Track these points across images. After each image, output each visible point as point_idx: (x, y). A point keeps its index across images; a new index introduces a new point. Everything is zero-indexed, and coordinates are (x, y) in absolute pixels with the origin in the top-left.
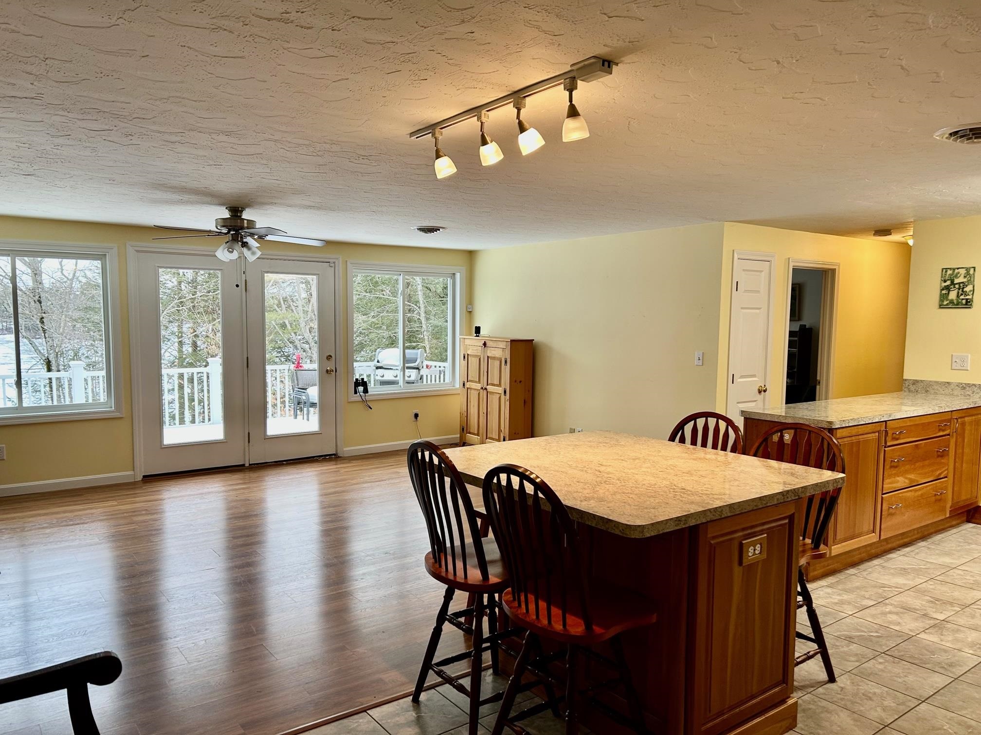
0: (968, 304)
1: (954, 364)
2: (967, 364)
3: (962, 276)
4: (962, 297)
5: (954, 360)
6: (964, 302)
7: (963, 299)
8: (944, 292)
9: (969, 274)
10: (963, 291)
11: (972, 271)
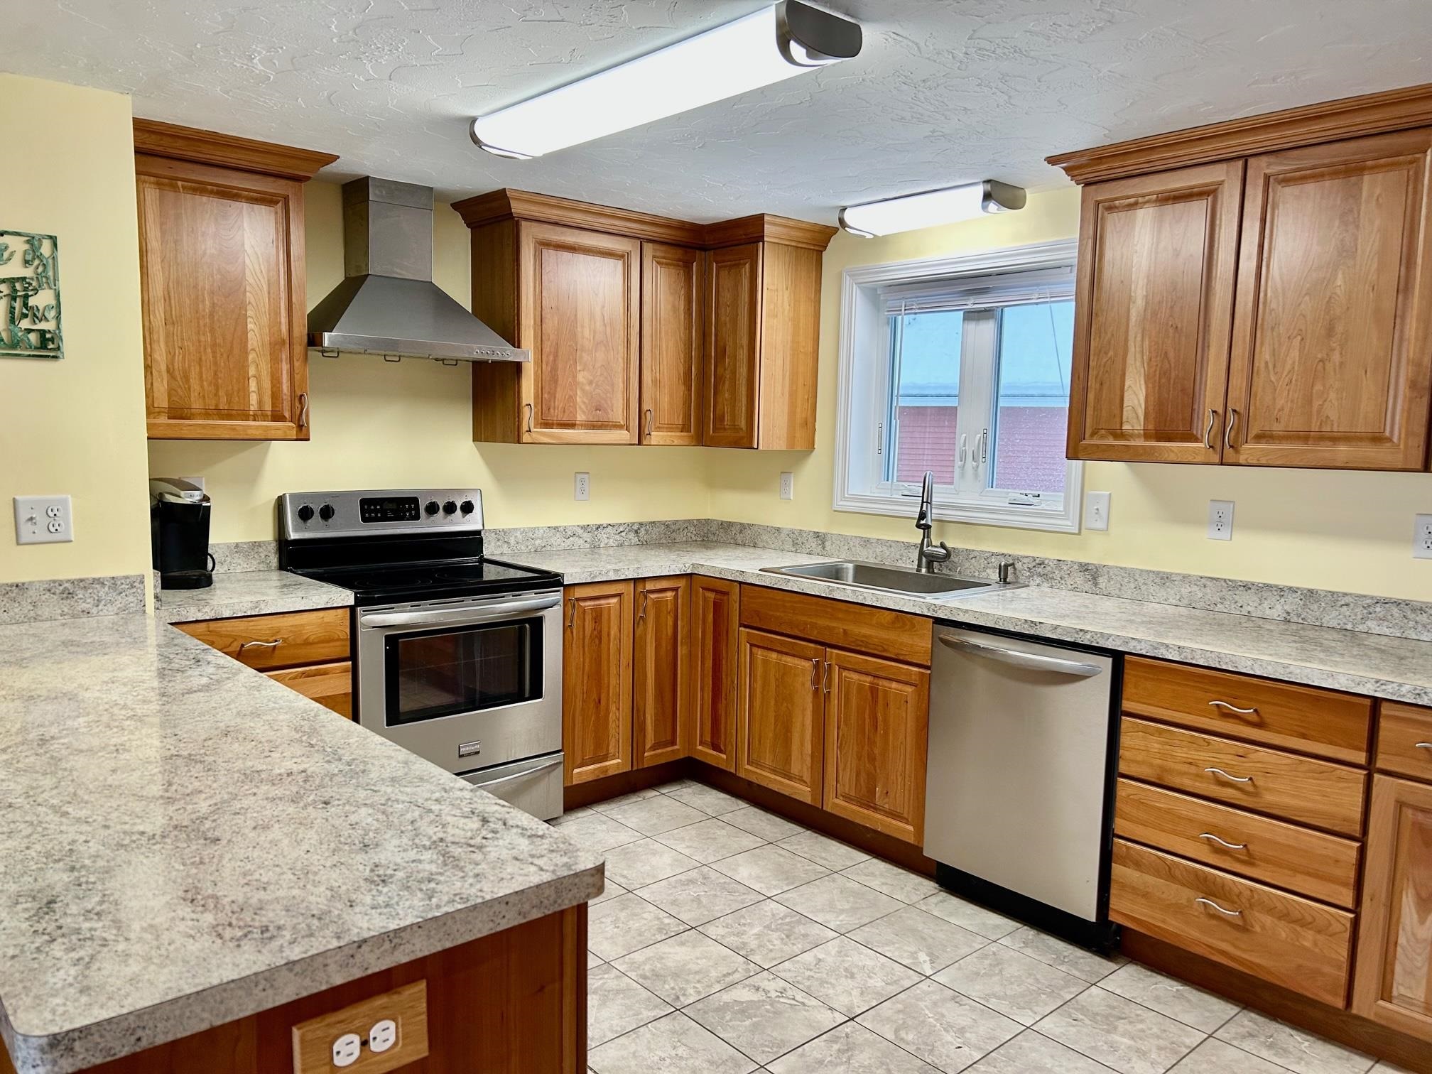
0: (47, 346)
1: (26, 529)
2: (67, 524)
3: (18, 258)
4: (25, 324)
5: (24, 516)
6: (33, 337)
7: (29, 331)
9: (40, 257)
10: (25, 305)
11: (46, 249)
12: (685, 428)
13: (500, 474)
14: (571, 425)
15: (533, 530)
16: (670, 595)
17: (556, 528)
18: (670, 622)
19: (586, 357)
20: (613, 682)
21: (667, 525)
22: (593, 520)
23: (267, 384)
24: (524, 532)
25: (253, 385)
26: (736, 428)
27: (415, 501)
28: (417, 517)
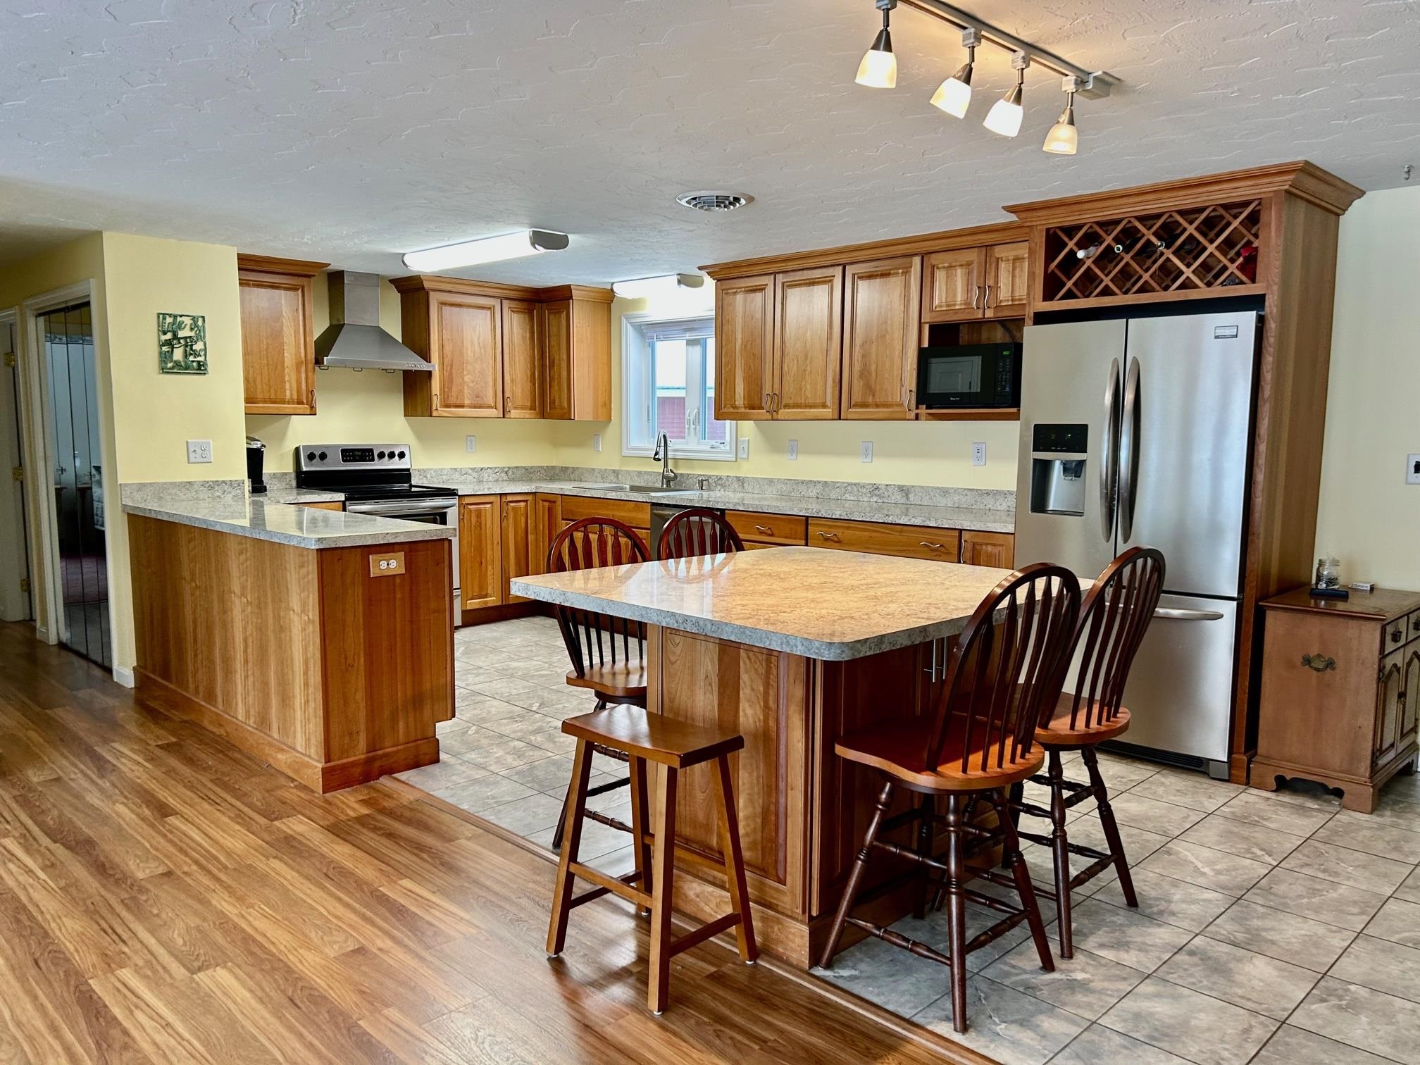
0: (201, 368)
1: (192, 455)
2: (210, 454)
3: (188, 327)
4: (191, 358)
5: (191, 449)
6: (195, 364)
7: (193, 361)
8: (165, 349)
9: (198, 326)
10: (191, 349)
11: (200, 323)
12: (532, 408)
13: (421, 436)
14: (462, 406)
15: (442, 470)
16: (523, 504)
17: (455, 469)
18: (523, 520)
19: (469, 367)
20: (489, 553)
21: (526, 469)
22: (479, 466)
23: (295, 386)
24: (436, 471)
25: (287, 386)
26: (562, 408)
27: (371, 450)
28: (373, 460)
